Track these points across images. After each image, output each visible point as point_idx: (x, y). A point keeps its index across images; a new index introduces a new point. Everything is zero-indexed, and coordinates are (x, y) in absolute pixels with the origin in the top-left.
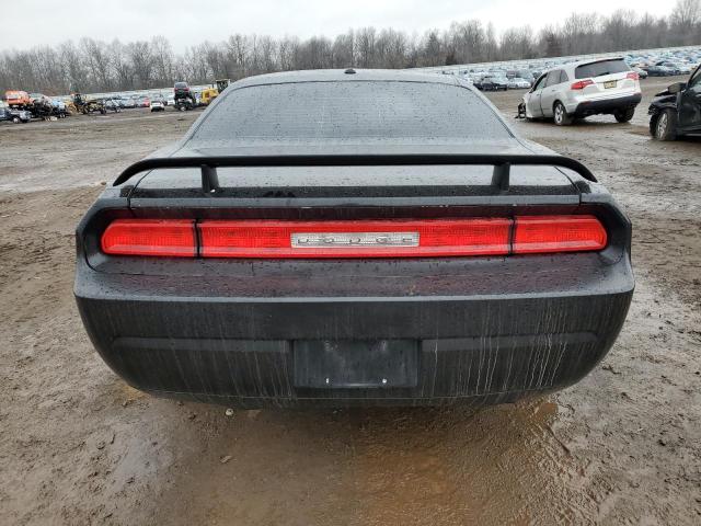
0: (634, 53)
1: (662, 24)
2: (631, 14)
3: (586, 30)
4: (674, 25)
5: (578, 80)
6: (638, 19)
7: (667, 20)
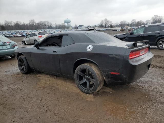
0: (24, 31)
1: (27, 25)
2: (20, 22)
3: (10, 25)
4: (29, 25)
5: (39, 36)
6: (22, 23)
7: (28, 24)
